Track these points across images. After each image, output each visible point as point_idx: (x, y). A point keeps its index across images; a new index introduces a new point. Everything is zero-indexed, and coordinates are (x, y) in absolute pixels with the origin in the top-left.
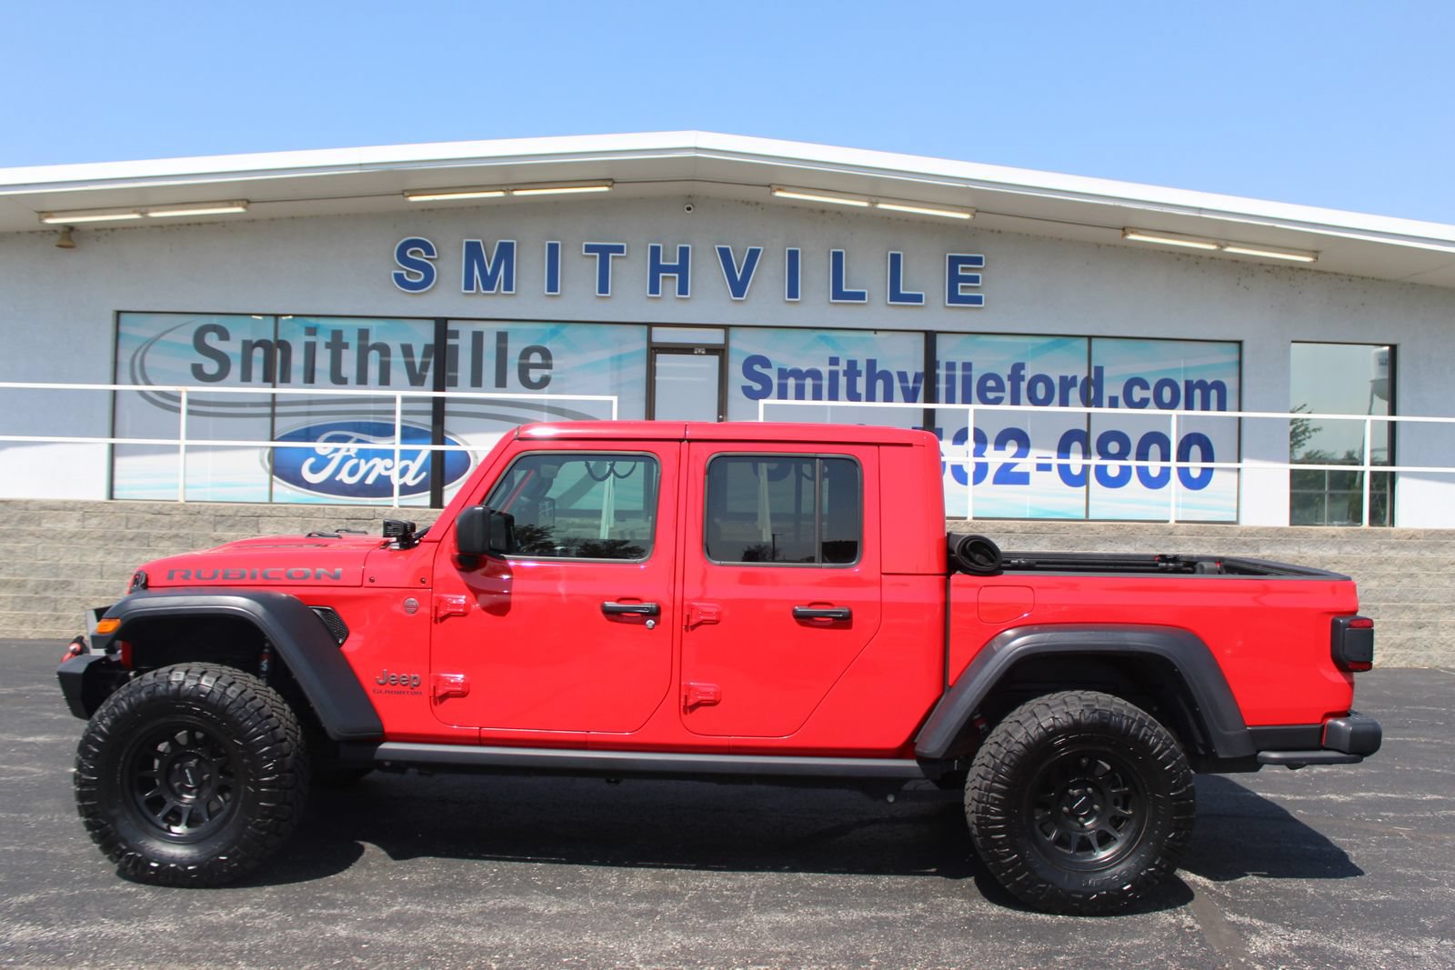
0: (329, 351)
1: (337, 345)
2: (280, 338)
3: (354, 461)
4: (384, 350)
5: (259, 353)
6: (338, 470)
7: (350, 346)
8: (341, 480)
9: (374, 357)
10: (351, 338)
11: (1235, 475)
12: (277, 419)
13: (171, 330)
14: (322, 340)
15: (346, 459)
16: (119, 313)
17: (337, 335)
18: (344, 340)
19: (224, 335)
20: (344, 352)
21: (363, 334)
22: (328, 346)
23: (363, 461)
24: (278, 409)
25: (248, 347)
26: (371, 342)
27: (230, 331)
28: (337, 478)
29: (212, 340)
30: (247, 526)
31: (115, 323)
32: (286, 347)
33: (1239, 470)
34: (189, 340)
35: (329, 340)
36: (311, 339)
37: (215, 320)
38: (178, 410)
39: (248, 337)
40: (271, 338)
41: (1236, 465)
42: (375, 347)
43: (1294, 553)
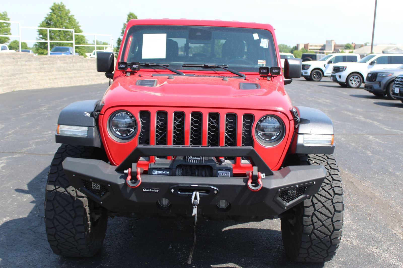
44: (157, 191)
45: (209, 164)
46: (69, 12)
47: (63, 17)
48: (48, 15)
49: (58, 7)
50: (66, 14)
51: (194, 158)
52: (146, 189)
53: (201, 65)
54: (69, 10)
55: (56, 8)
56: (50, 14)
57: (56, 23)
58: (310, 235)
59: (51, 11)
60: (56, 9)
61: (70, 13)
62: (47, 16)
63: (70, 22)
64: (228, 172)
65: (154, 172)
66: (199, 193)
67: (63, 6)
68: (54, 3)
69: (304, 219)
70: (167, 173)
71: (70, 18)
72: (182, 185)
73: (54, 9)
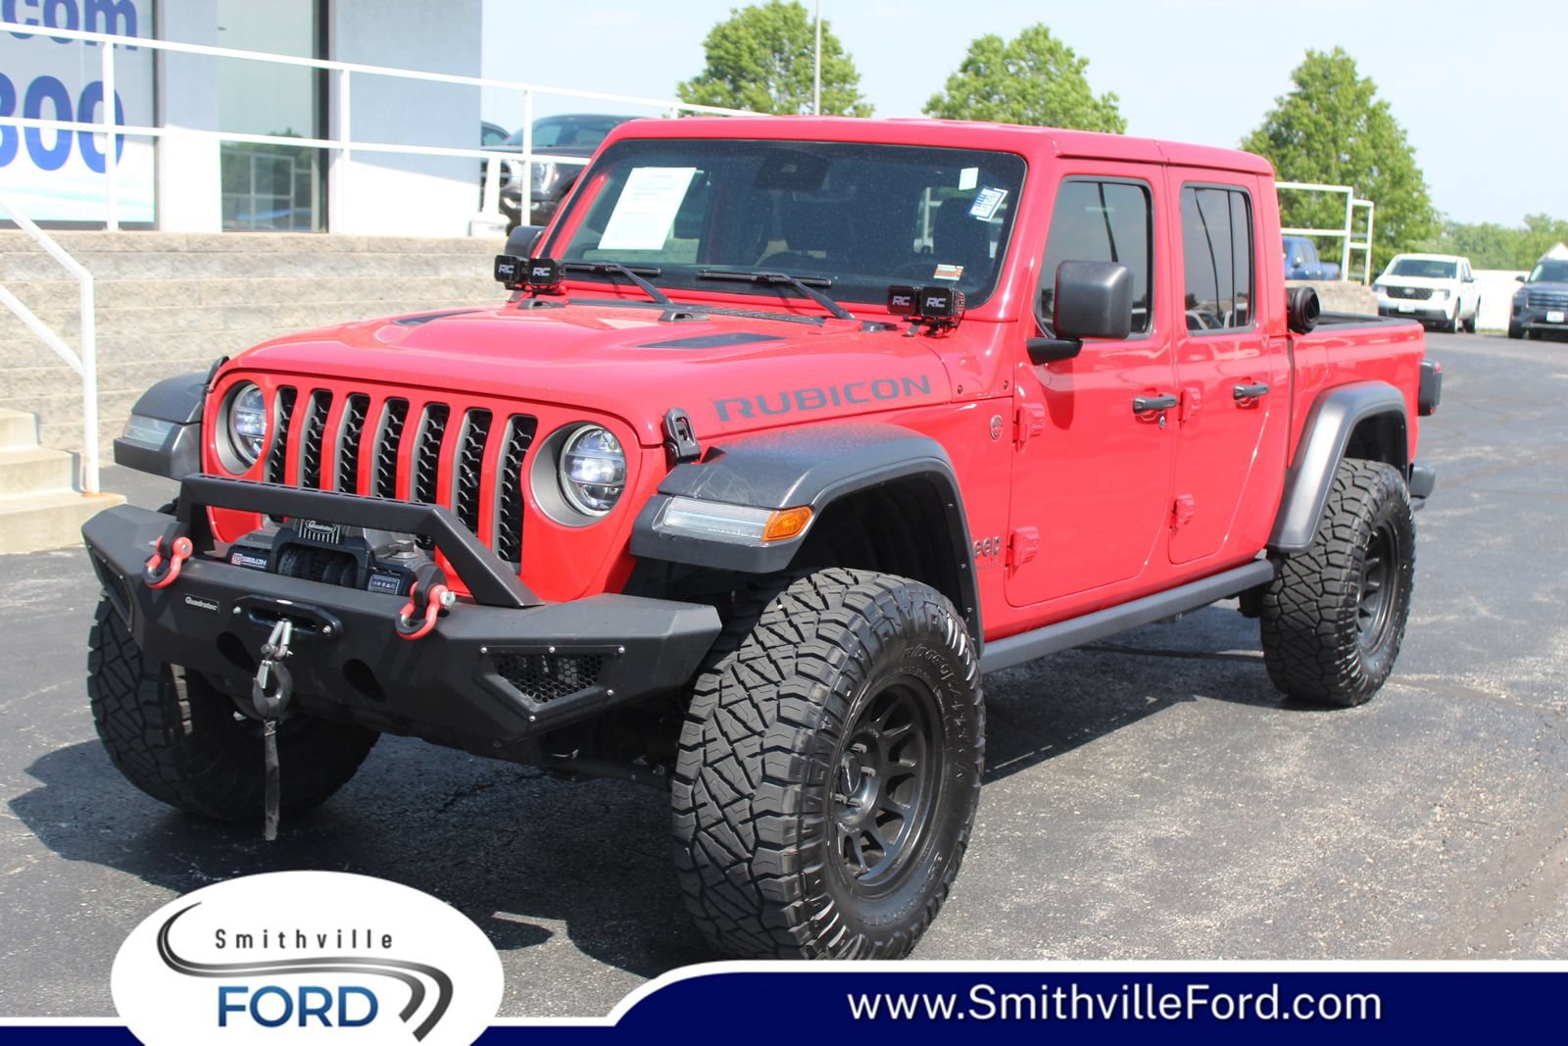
11: (150, 149)
33: (156, 139)
41: (155, 132)
43: (472, 274)
44: (214, 608)
45: (350, 548)
46: (1369, 89)
47: (1341, 110)
48: (1281, 105)
49: (1320, 72)
50: (1361, 97)
51: (321, 527)
52: (193, 599)
53: (748, 277)
54: (1367, 80)
55: (1312, 75)
56: (1287, 98)
57: (1309, 136)
58: (692, 846)
59: (1294, 88)
60: (1313, 80)
61: (1377, 91)
62: (1275, 107)
63: (1370, 128)
64: (394, 580)
65: (238, 558)
66: (294, 626)
67: (1346, 66)
68: (1309, 55)
69: (674, 788)
70: (262, 563)
71: (1373, 114)
72: (257, 597)
73: (1306, 78)
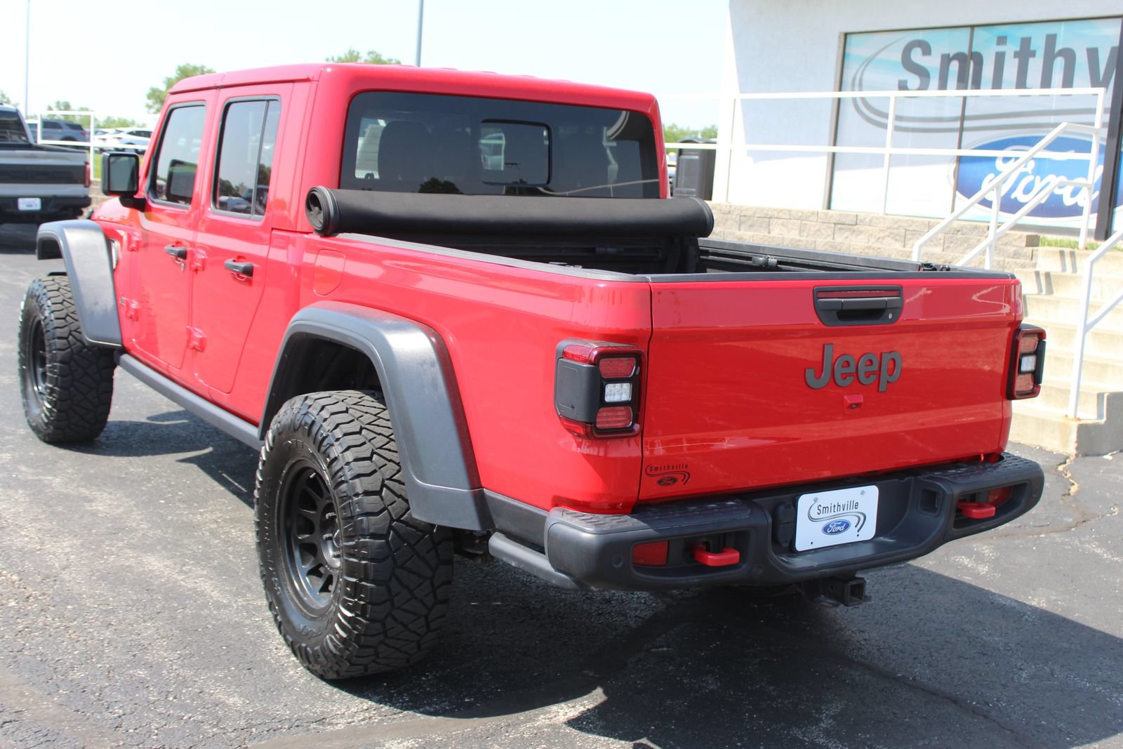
0: (1017, 60)
1: (1025, 54)
2: (974, 50)
3: (1030, 178)
4: (1069, 55)
5: (954, 66)
6: (1013, 189)
7: (1037, 54)
8: (1016, 198)
9: (1059, 63)
10: (1038, 45)
12: (965, 134)
13: (885, 48)
14: (1011, 48)
15: (1023, 175)
16: (846, 35)
17: (1026, 42)
18: (1032, 48)
19: (927, 50)
20: (1031, 60)
21: (1051, 40)
22: (1016, 55)
23: (1038, 178)
24: (967, 124)
25: (946, 60)
26: (1058, 47)
27: (932, 45)
28: (1013, 196)
29: (917, 56)
30: (761, 227)
31: (842, 45)
32: (978, 58)
34: (897, 57)
35: (1018, 49)
36: (1001, 49)
37: (920, 36)
38: (885, 126)
39: (946, 51)
40: (965, 50)
42: (1061, 53)
